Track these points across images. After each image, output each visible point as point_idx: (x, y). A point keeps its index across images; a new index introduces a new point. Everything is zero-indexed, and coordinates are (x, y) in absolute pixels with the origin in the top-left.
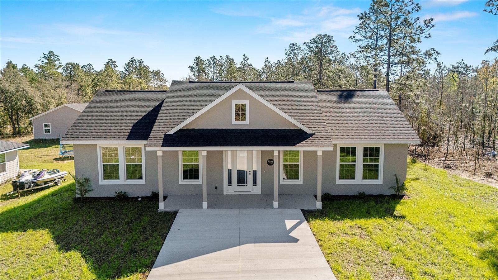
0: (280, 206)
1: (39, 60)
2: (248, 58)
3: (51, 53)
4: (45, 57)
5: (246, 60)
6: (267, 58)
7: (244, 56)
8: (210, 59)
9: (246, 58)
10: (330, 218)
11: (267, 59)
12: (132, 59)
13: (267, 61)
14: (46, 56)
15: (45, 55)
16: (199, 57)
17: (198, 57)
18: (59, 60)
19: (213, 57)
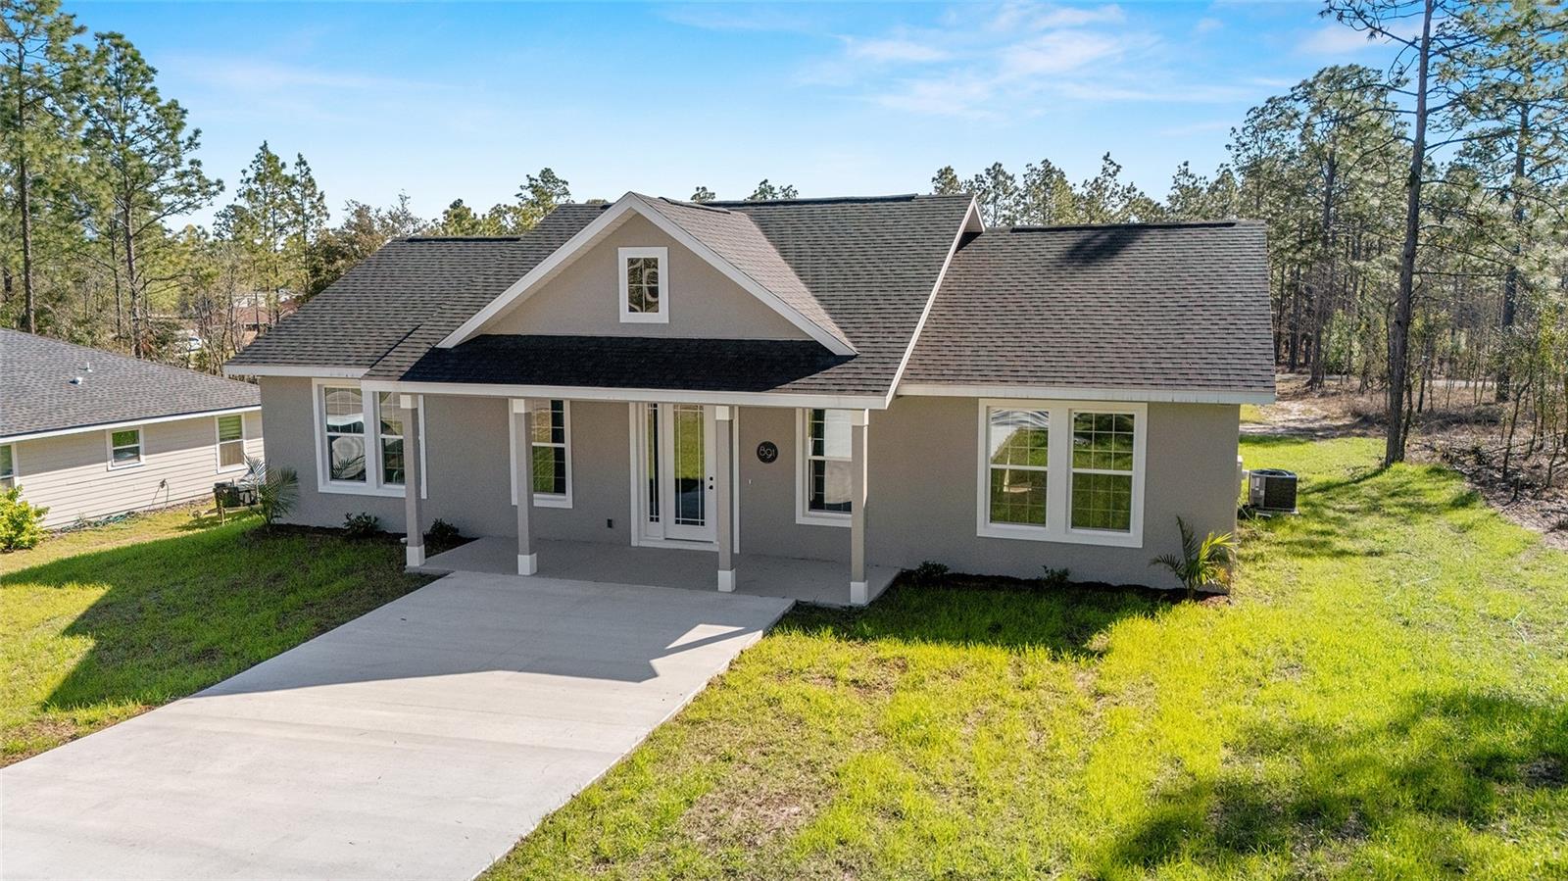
1: (517, 195)
2: (1119, 167)
3: (547, 174)
4: (531, 185)
5: (1111, 172)
6: (1186, 164)
7: (1106, 158)
8: (984, 175)
9: (1111, 167)
11: (1183, 168)
12: (763, 186)
13: (1185, 173)
14: (534, 182)
15: (531, 180)
16: (948, 170)
17: (946, 170)
18: (567, 193)
19: (994, 168)
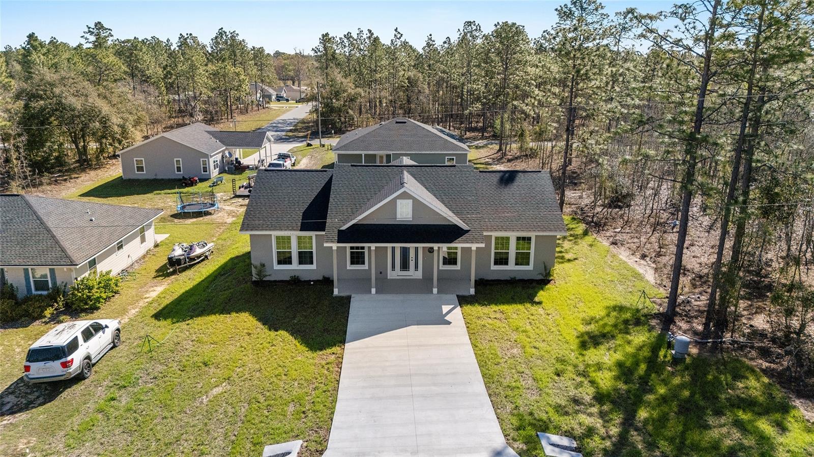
0: (438, 292)
2: (402, 35)
3: (99, 25)
5: (398, 37)
6: (431, 35)
7: (396, 30)
8: (343, 38)
9: (398, 34)
10: (479, 304)
12: (220, 31)
13: (431, 39)
14: (91, 30)
15: (89, 28)
17: (326, 34)
18: (112, 36)
